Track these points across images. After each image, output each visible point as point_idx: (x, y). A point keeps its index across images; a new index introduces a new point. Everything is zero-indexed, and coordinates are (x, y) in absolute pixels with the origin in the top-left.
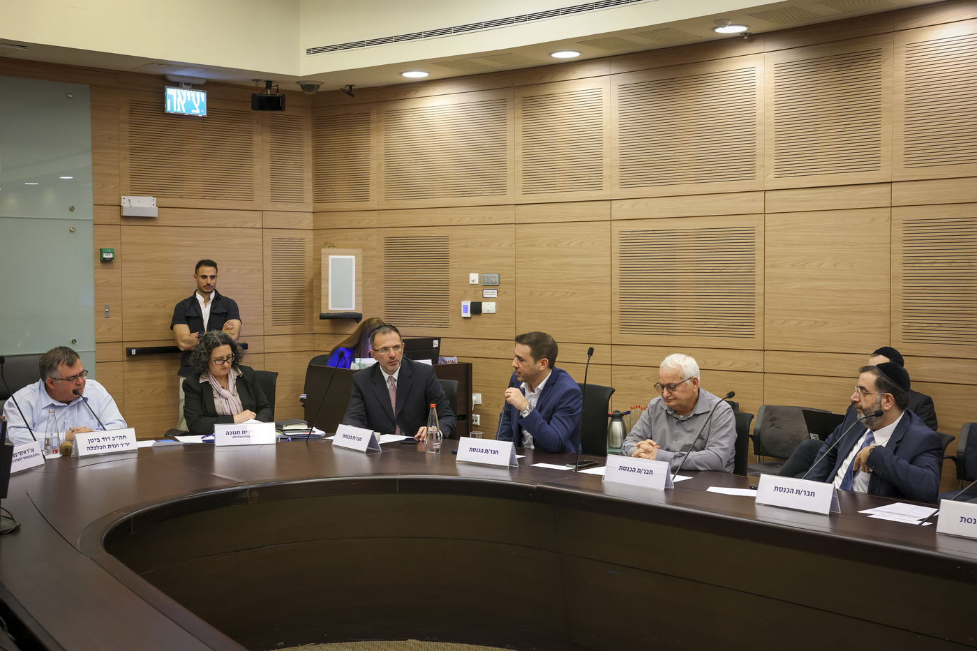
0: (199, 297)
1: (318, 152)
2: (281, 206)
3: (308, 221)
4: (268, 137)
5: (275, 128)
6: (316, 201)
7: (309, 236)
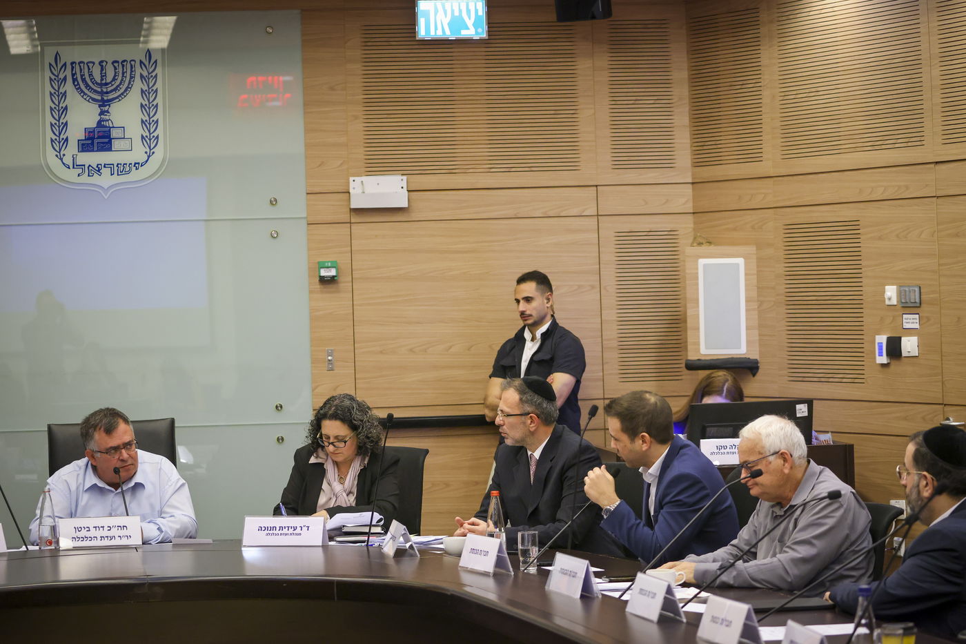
1: (698, 78)
2: (632, 176)
3: (683, 199)
4: (603, 61)
5: (619, 43)
6: (696, 164)
7: (686, 226)
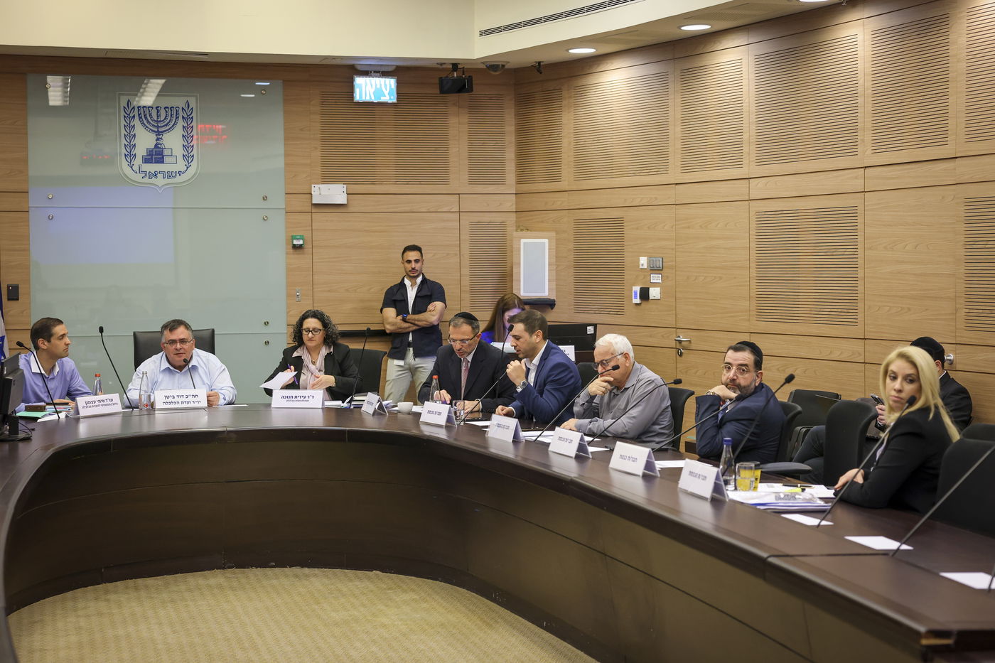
0: (407, 282)
1: (521, 131)
2: (480, 189)
3: (510, 203)
4: (465, 118)
5: (474, 108)
6: (519, 182)
7: (511, 219)
